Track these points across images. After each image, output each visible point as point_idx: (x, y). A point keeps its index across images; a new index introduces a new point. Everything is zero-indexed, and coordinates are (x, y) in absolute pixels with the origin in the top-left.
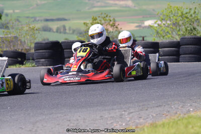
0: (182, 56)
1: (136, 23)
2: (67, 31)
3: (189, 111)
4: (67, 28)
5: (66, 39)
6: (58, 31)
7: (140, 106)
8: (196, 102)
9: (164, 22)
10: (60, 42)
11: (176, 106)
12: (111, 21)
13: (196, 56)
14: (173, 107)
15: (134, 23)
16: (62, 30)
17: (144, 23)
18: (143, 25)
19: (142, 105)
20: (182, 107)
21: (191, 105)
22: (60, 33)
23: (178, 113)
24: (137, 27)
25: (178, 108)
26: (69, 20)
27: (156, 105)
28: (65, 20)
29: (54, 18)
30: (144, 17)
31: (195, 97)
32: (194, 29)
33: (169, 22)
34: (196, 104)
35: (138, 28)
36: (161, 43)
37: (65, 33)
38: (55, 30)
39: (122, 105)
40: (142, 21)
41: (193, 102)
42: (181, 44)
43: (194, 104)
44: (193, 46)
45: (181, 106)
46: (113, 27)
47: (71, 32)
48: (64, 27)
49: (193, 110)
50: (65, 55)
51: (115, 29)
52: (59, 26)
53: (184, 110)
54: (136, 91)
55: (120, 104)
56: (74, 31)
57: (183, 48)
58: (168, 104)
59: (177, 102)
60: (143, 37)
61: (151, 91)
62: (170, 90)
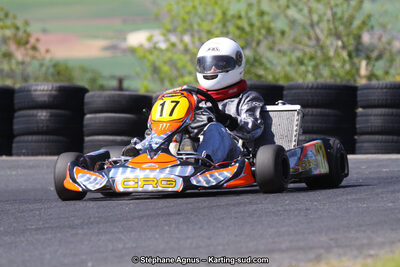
9: (173, 39)
12: (17, 28)
15: (95, 37)
17: (125, 39)
18: (123, 45)
24: (107, 48)
30: (125, 21)
33: (187, 39)
35: (108, 54)
40: (122, 32)
46: (22, 50)
51: (31, 52)
60: (121, 81)
61: (103, 238)
62: (157, 236)
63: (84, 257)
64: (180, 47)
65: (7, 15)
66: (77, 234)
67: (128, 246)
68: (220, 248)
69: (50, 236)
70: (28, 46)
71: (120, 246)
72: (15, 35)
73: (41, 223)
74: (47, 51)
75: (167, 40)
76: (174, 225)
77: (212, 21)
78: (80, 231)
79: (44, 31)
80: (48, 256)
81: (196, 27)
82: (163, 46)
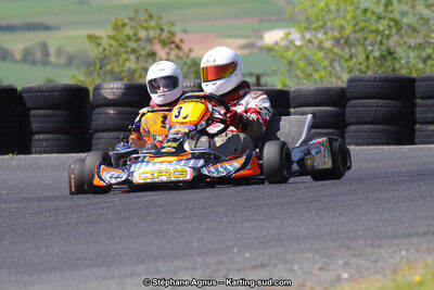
0: (353, 128)
1: (243, 37)
2: (52, 59)
3: (339, 279)
4: (52, 49)
5: (50, 81)
6: (27, 58)
7: (208, 266)
8: (361, 255)
9: (309, 35)
10: (19, 89)
11: (307, 266)
12: (162, 30)
13: (389, 127)
14: (296, 267)
15: (236, 37)
16: (38, 56)
17: (262, 38)
18: (260, 43)
19: (216, 264)
20: (321, 269)
21: (346, 265)
22: (34, 63)
23: (309, 285)
24: (243, 47)
25: (310, 273)
26: (58, 28)
27: (254, 263)
28: (46, 28)
29: (16, 22)
30: (261, 21)
31: (361, 242)
32: (390, 53)
34: (361, 262)
35: (246, 52)
36: (295, 91)
37: (45, 63)
38: (18, 56)
39: (160, 264)
40: (259, 30)
41: (355, 256)
42: (348, 96)
43: (354, 260)
44: (380, 102)
45: (318, 265)
47: (63, 61)
48: (44, 47)
49: (351, 276)
50: (33, 125)
51: (175, 51)
52: (29, 44)
53: (327, 277)
54: (204, 223)
55: (156, 260)
56: (70, 60)
57: (355, 107)
58: (287, 262)
59: (310, 255)
60: (258, 78)
61: (247, 225)
62: (299, 223)
63: (229, 244)
64: (316, 43)
65: (151, 17)
66: (222, 222)
67: (271, 232)
68: (360, 233)
69: (196, 225)
70: (173, 46)
71: (264, 233)
72: (160, 35)
73: (187, 213)
74: (191, 50)
75: (303, 37)
76: (314, 212)
77: (344, 18)
78: (225, 219)
79: (185, 32)
80: (195, 244)
81: (329, 24)
82: (298, 43)
